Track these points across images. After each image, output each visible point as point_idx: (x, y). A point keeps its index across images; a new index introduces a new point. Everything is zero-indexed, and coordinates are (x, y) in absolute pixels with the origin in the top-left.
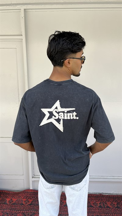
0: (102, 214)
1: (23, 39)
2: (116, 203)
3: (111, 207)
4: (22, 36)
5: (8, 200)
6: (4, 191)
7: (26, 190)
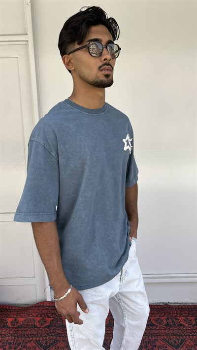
1: (29, 42)
3: (186, 325)
4: (27, 35)
5: (9, 320)
7: (41, 303)
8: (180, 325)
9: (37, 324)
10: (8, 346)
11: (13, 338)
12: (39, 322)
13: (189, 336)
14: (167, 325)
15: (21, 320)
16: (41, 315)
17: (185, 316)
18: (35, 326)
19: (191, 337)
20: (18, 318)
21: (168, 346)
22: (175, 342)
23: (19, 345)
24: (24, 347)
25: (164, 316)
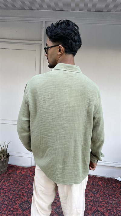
0: (93, 189)
1: (42, 44)
2: (106, 183)
3: (101, 185)
4: (41, 41)
5: (18, 172)
6: (15, 166)
7: (33, 167)
8: (99, 185)
9: (30, 175)
10: (16, 182)
11: (19, 179)
12: (31, 174)
13: (102, 190)
14: (92, 184)
15: (23, 173)
16: (33, 172)
17: (102, 182)
18: (30, 176)
19: (103, 191)
20: (22, 172)
21: (90, 193)
22: (94, 192)
23: (21, 182)
24: (24, 183)
25: (92, 180)
